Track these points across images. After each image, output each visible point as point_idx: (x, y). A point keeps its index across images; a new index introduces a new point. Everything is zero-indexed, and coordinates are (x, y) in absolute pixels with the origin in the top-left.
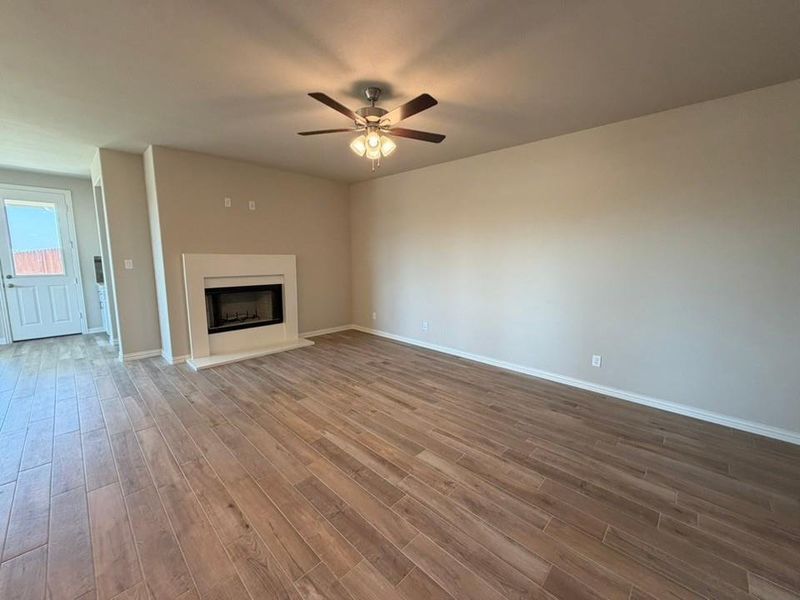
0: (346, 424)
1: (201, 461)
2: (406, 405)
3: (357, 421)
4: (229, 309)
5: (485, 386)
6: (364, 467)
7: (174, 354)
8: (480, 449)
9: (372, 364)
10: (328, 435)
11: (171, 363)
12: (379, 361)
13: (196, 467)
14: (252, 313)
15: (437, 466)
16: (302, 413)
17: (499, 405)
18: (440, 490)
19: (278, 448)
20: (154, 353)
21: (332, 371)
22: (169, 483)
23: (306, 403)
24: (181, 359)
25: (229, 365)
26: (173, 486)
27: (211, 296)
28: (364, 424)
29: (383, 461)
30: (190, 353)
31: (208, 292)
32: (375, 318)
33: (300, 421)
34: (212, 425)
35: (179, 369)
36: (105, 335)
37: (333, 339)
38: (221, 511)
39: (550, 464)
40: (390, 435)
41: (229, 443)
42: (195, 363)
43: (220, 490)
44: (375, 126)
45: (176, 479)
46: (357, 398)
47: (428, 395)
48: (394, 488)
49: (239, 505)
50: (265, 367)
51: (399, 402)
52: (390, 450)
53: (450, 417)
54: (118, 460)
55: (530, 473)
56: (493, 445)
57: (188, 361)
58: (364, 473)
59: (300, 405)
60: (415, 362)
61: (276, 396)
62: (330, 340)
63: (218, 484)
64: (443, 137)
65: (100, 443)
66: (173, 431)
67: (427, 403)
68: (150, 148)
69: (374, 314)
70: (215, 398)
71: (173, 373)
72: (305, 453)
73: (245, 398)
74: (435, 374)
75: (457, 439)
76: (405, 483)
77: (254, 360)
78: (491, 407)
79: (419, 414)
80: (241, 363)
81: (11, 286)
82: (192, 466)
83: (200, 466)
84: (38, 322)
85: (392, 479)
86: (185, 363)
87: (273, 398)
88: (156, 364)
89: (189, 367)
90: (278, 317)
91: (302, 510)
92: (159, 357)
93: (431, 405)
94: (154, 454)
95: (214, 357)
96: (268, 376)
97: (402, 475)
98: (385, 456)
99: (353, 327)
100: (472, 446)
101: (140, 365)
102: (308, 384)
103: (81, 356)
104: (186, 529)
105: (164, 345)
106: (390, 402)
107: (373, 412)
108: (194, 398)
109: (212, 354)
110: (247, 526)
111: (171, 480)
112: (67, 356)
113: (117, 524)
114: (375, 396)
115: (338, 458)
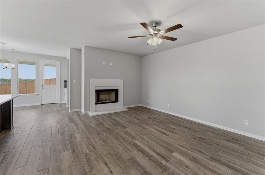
0: (143, 139)
1: (95, 146)
2: (164, 134)
3: (147, 138)
4: (102, 97)
5: (195, 129)
6: (152, 156)
7: (85, 110)
8: (198, 154)
9: (150, 118)
10: (137, 142)
11: (84, 113)
12: (152, 117)
13: (93, 148)
14: (108, 98)
15: (181, 159)
16: (127, 133)
17: (203, 137)
18: (185, 169)
19: (120, 145)
20: (79, 110)
21: (135, 119)
22: (85, 153)
23: (128, 130)
24: (87, 112)
25: (101, 115)
26: (86, 154)
27: (97, 92)
28: (150, 139)
29: (159, 154)
30: (89, 110)
31: (96, 90)
32: (149, 102)
33: (127, 136)
34: (97, 134)
35: (86, 115)
36: (65, 104)
37: (135, 109)
38: (102, 165)
39: (232, 165)
40: (160, 145)
41: (103, 141)
42: (91, 114)
43: (102, 158)
44: (156, 35)
45: (87, 152)
46: (146, 130)
47: (172, 131)
48: (165, 166)
49: (108, 163)
50: (113, 116)
51: (162, 132)
52: (161, 150)
53: (183, 140)
54: (69, 143)
55: (224, 168)
56: (204, 154)
57: (89, 113)
58: (152, 158)
59: (125, 130)
60: (165, 119)
61: (117, 126)
62: (133, 109)
63: (101, 155)
64: (176, 39)
65: (64, 137)
66: (86, 135)
67: (173, 134)
68: (84, 47)
69: (149, 100)
70: (97, 125)
71: (85, 116)
72: (129, 147)
73: (107, 126)
74: (173, 123)
75: (188, 149)
76: (169, 164)
77: (109, 114)
78: (200, 138)
79: (170, 138)
80: (105, 115)
81: (43, 88)
82: (92, 148)
83: (94, 148)
84: (48, 99)
85: (164, 162)
86: (88, 113)
87: (117, 127)
88: (80, 113)
89: (89, 115)
90: (117, 100)
91: (131, 170)
92: (80, 111)
93: (175, 135)
94: (80, 142)
95: (96, 112)
96: (114, 120)
97: (168, 161)
98: (160, 152)
99: (141, 105)
100: (195, 153)
101: (75, 113)
102: (128, 123)
103: (59, 110)
104: (91, 170)
105: (82, 108)
106: (159, 132)
107: (153, 135)
108: (91, 125)
109: (96, 111)
110: (112, 172)
111: (86, 151)
112: (55, 109)
113: (70, 165)
114: (152, 129)
115: (141, 151)
